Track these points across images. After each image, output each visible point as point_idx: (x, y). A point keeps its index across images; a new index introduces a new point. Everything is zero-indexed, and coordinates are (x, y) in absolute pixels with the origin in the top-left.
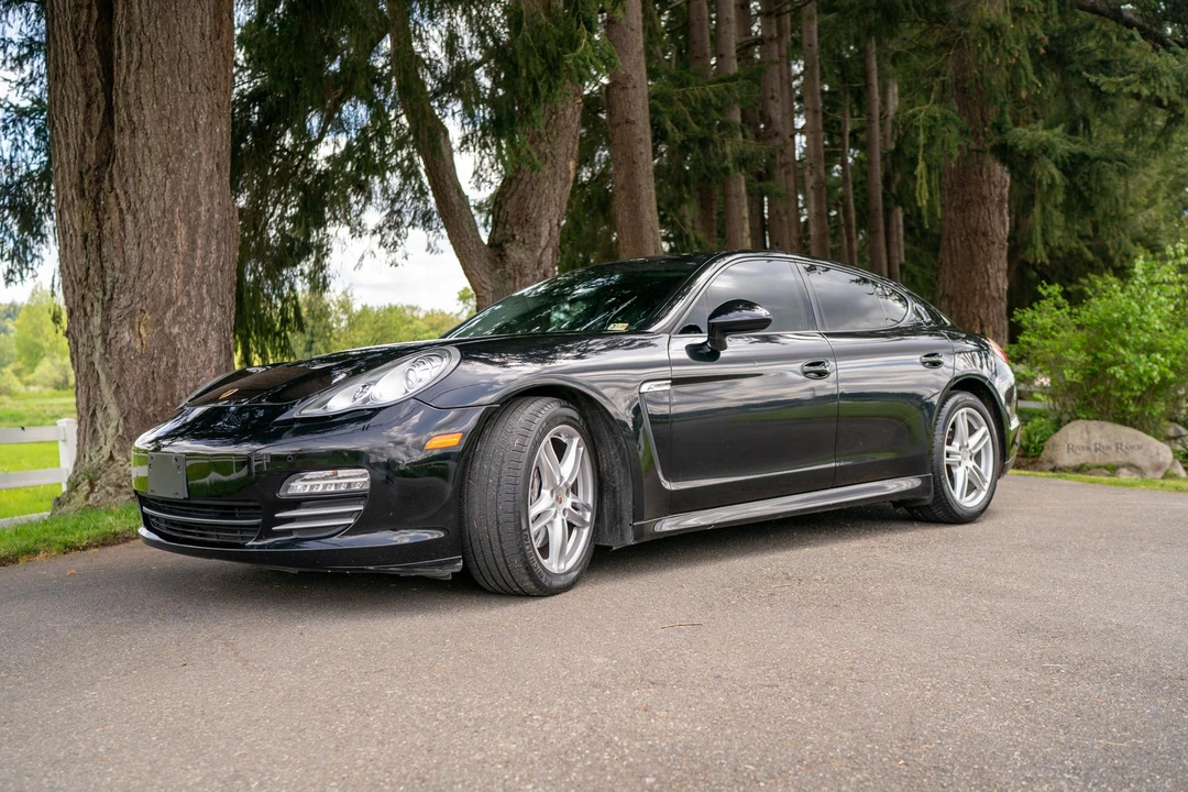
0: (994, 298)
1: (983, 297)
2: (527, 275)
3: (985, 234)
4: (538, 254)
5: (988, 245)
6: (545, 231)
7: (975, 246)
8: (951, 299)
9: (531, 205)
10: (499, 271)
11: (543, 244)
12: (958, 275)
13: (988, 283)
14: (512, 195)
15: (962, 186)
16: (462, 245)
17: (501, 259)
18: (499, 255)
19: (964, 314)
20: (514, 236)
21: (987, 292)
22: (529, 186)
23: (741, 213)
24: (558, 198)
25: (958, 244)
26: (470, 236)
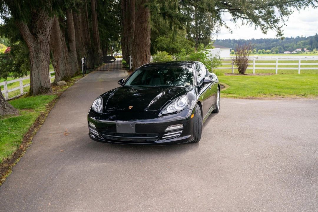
0: (148, 45)
1: (146, 45)
2: (44, 43)
3: (146, 30)
4: (47, 37)
5: (147, 32)
6: (48, 30)
7: (144, 32)
8: (138, 45)
9: (44, 23)
10: (36, 41)
11: (48, 34)
12: (140, 40)
13: (147, 42)
14: (38, 19)
15: (141, 17)
16: (25, 34)
17: (36, 38)
18: (36, 37)
19: (141, 49)
20: (39, 32)
21: (147, 44)
22: (43, 17)
23: (71, 17)
24: (51, 21)
25: (140, 32)
26: (27, 32)
